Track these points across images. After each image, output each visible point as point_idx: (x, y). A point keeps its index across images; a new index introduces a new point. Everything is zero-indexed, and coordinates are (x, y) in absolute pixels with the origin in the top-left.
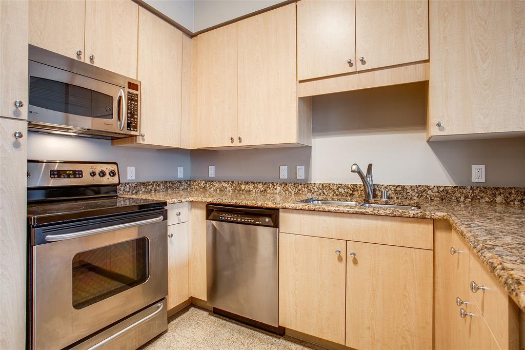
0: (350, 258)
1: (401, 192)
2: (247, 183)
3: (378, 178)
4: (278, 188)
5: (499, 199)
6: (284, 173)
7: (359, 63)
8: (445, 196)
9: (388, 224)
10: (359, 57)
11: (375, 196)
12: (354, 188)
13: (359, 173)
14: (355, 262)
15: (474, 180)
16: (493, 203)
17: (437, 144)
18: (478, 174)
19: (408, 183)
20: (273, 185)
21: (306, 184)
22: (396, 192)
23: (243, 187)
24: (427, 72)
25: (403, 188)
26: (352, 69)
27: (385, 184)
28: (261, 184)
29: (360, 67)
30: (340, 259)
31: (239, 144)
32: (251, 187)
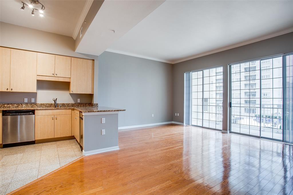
0: (55, 118)
1: (63, 105)
2: (9, 104)
3: (58, 102)
4: (24, 105)
5: (82, 105)
6: (26, 100)
7: (55, 75)
8: (73, 105)
9: (63, 110)
10: (56, 73)
11: (57, 106)
12: (51, 104)
13: (54, 100)
14: (56, 119)
15: (78, 102)
16: (81, 106)
17: (72, 95)
18: (79, 101)
19: (65, 103)
20: (21, 104)
21: (35, 104)
22: (62, 105)
23: (6, 106)
24: (70, 80)
25: (64, 104)
26: (54, 76)
27: (60, 103)
28: (16, 104)
29: (56, 76)
30: (53, 119)
31: (11, 91)
32: (10, 105)
